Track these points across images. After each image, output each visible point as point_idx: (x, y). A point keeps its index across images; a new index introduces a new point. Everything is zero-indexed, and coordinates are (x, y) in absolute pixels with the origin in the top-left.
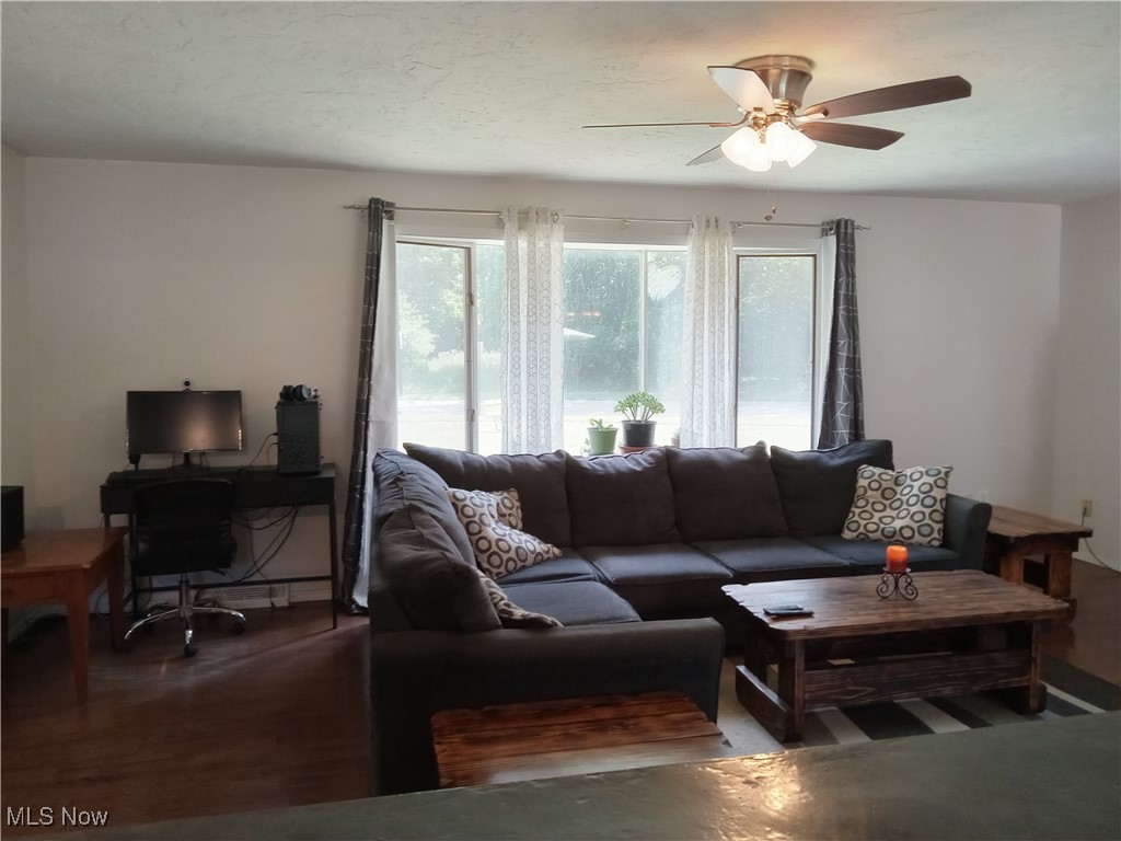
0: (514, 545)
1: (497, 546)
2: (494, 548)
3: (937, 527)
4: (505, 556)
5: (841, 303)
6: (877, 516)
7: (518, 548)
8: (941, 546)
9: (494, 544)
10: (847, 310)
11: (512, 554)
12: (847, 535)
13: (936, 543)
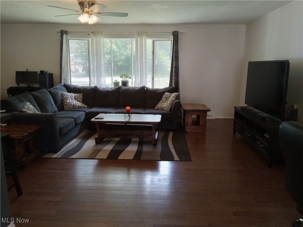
0: (73, 104)
1: (68, 104)
2: (67, 104)
3: (170, 106)
4: (69, 106)
5: (174, 52)
6: (163, 104)
7: (73, 105)
8: (169, 111)
9: (67, 103)
10: (175, 54)
11: (72, 106)
12: (156, 108)
13: (168, 110)
